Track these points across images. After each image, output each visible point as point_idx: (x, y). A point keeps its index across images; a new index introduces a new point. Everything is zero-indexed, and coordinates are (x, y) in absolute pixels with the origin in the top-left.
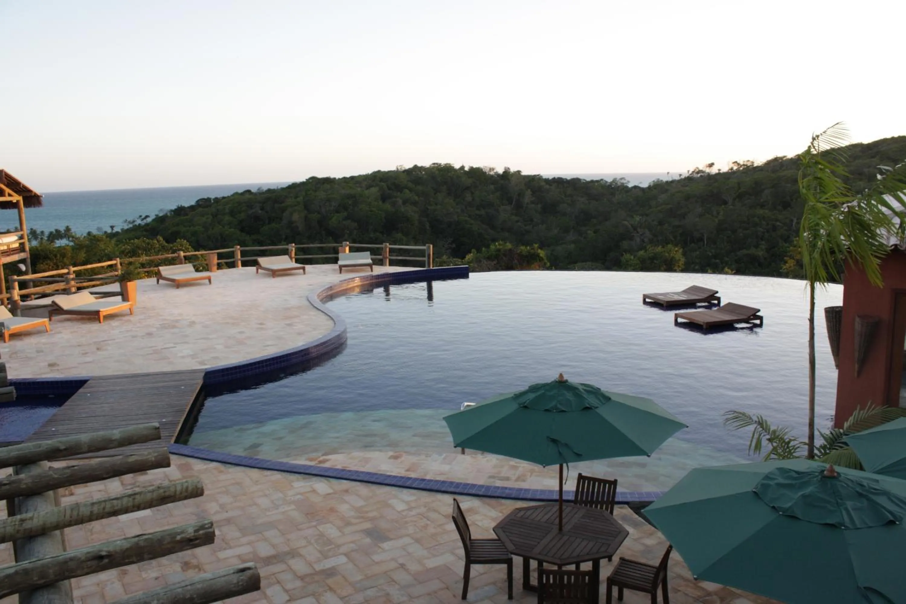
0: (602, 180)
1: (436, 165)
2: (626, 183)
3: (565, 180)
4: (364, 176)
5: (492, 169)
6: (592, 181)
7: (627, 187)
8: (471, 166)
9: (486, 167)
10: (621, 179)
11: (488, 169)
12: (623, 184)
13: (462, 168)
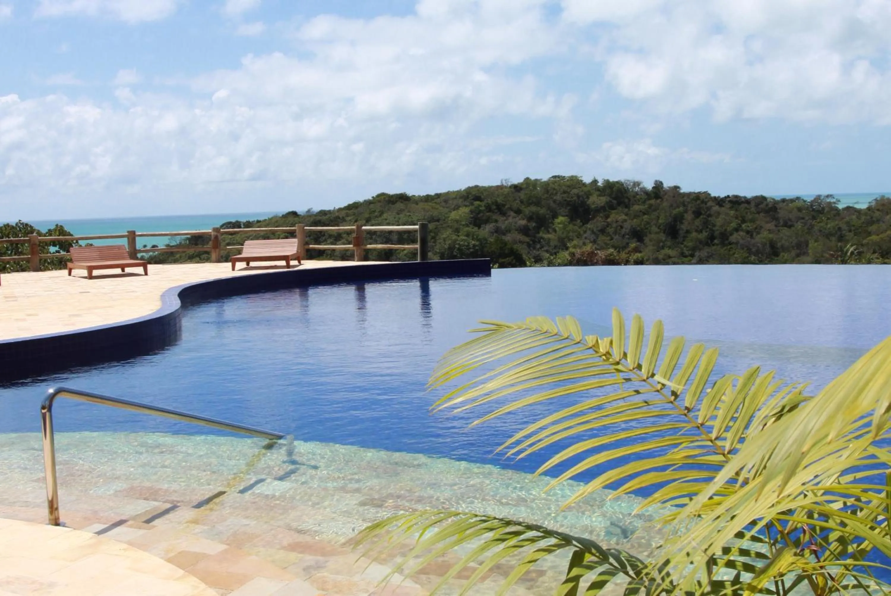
0: (798, 198)
1: (557, 179)
2: (834, 203)
3: (743, 199)
4: (454, 192)
5: (636, 184)
6: (784, 201)
7: (837, 209)
8: (606, 179)
9: (628, 181)
10: (828, 196)
11: (632, 184)
12: (830, 203)
13: (595, 182)
